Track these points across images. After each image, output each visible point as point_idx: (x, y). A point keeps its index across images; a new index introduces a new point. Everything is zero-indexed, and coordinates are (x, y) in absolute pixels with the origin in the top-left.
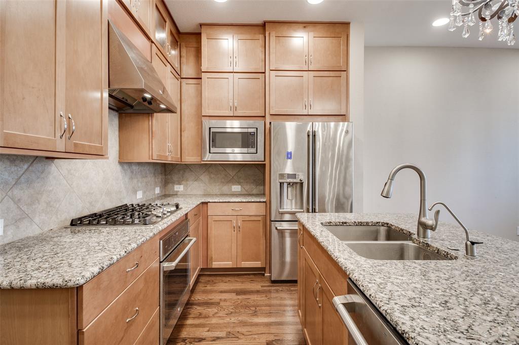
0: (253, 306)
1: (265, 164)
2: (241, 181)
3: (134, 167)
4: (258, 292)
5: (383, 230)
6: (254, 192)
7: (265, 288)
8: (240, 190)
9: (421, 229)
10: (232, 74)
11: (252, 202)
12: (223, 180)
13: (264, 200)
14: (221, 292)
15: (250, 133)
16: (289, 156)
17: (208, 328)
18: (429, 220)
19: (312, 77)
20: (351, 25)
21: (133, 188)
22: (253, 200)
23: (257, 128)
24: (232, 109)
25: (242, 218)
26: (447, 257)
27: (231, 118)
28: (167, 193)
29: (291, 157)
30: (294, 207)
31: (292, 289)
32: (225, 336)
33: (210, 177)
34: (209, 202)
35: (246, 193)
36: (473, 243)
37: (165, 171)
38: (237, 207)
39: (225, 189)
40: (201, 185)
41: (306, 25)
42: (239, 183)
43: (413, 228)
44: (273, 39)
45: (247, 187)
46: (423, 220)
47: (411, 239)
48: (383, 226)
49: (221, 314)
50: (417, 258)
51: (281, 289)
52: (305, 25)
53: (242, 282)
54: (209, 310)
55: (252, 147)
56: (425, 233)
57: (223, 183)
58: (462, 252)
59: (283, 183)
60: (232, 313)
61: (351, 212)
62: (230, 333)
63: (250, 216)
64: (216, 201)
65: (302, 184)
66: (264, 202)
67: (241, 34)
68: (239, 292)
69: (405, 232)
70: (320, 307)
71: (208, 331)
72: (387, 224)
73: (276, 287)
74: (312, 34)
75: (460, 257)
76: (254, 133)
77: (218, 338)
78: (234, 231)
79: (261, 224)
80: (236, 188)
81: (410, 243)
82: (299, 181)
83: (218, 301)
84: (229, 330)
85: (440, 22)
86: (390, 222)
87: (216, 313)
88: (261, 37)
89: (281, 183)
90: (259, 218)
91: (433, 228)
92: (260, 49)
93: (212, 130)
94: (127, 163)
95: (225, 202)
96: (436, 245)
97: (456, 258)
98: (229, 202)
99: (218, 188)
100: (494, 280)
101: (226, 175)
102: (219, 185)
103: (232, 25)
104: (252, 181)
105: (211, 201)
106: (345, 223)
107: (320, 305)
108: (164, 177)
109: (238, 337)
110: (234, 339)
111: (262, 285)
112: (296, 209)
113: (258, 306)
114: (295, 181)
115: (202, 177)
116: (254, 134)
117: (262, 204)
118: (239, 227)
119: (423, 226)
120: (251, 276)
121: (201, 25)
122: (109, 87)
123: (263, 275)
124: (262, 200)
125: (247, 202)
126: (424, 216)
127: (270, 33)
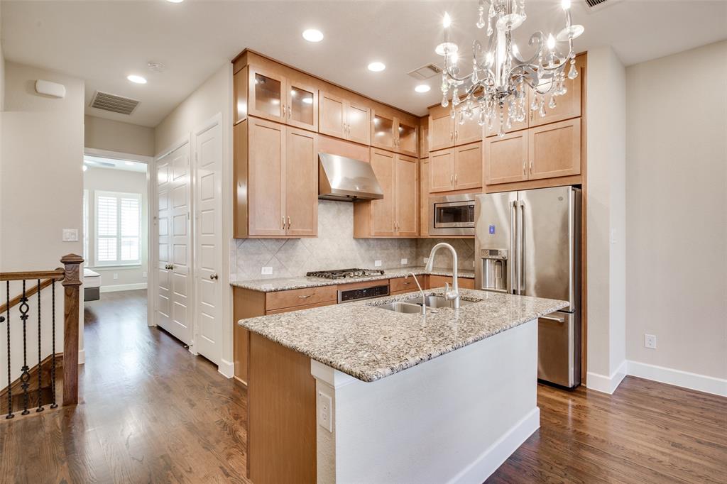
3: (361, 241)
10: (454, 148)
13: (473, 276)
15: (470, 206)
16: (492, 230)
19: (534, 135)
21: (371, 257)
24: (453, 183)
27: (453, 192)
28: (418, 265)
29: (490, 228)
34: (431, 275)
37: (417, 244)
59: (486, 259)
64: (436, 273)
82: (502, 258)
89: (484, 260)
93: (437, 206)
94: (362, 239)
98: (446, 276)
105: (432, 273)
108: (415, 249)
114: (497, 257)
121: (429, 108)
122: (319, 194)
124: (470, 276)
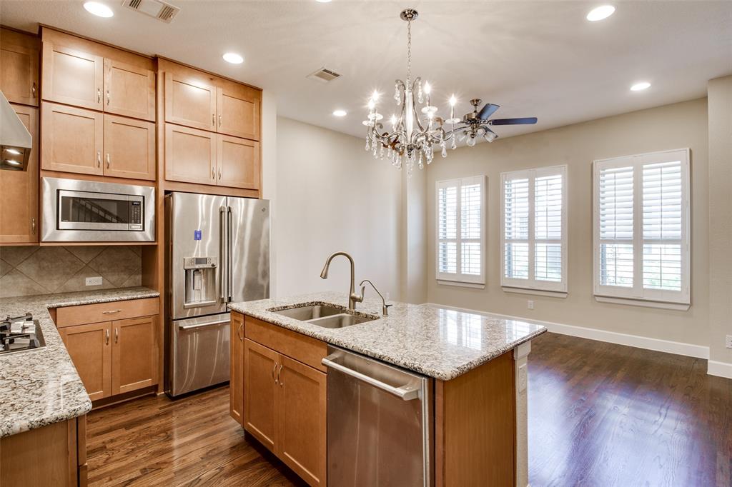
0: (161, 432)
1: (156, 246)
2: (104, 269)
4: (158, 416)
5: (317, 308)
6: (126, 284)
7: (166, 409)
8: (101, 283)
9: (351, 301)
10: (102, 114)
11: (139, 299)
12: (68, 270)
13: (158, 294)
14: (98, 434)
15: (133, 202)
16: (198, 236)
17: (107, 478)
18: (357, 295)
19: (222, 142)
20: (264, 93)
22: (139, 296)
23: (144, 197)
24: (101, 165)
25: (122, 323)
26: (372, 318)
27: (99, 178)
29: (200, 237)
30: (203, 298)
31: (204, 398)
32: (140, 474)
33: (40, 267)
34: (60, 307)
35: (113, 287)
36: (387, 306)
38: (112, 309)
39: (72, 284)
40: (20, 280)
41: (214, 77)
42: (99, 273)
43: (345, 303)
44: (169, 83)
45: (114, 278)
46: (353, 295)
47: (344, 311)
48: (316, 305)
49: (117, 456)
50: (351, 324)
51: (189, 403)
52: (212, 77)
53: (126, 413)
54: (92, 459)
55: (136, 222)
56: (354, 304)
57: (68, 274)
58: (380, 314)
59: (190, 270)
60: (133, 450)
61: (268, 297)
62: (145, 469)
63: (134, 318)
64: (74, 303)
65: (213, 269)
66: (156, 297)
67: (117, 60)
68: (128, 426)
69: (337, 307)
70: (281, 386)
71: (111, 480)
72: (320, 302)
73: (180, 403)
74: (220, 90)
75: (381, 317)
76: (140, 202)
77: (132, 480)
78: (107, 344)
79: (152, 327)
80: (94, 281)
81: (344, 314)
82: (211, 267)
83: (102, 445)
84: (142, 467)
85: (340, 113)
86: (322, 300)
87: (108, 459)
88: (150, 73)
89: (186, 271)
90: (150, 320)
91: (360, 301)
92: (149, 89)
93: (63, 194)
95: (91, 304)
96: (364, 312)
97: (379, 318)
98: (98, 303)
99: (56, 282)
100: (403, 325)
101: (73, 263)
102: (58, 278)
103: (101, 43)
104: (123, 268)
105: (63, 304)
106: (286, 307)
107: (282, 384)
109: (160, 468)
110: (155, 472)
111: (160, 406)
112: (207, 300)
113: (168, 430)
114: (205, 266)
115: (23, 268)
116: (139, 205)
117: (154, 300)
118: (117, 337)
119: (353, 300)
120: (135, 403)
121: (41, 27)
123: (155, 395)
124: (153, 294)
125: (130, 300)
126: (354, 292)
127: (164, 74)
